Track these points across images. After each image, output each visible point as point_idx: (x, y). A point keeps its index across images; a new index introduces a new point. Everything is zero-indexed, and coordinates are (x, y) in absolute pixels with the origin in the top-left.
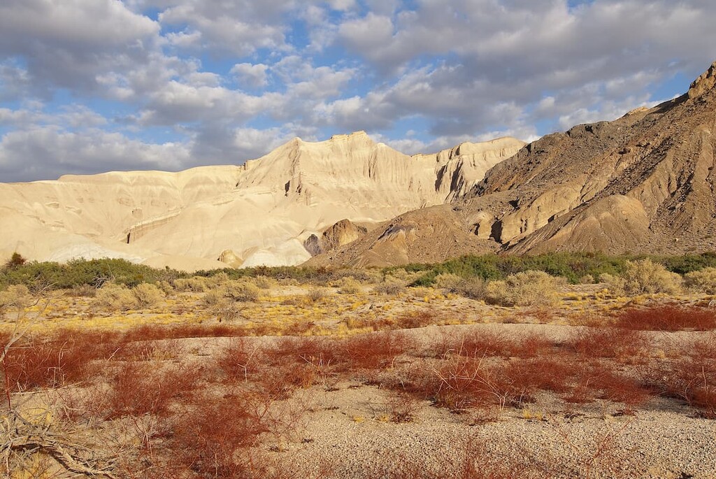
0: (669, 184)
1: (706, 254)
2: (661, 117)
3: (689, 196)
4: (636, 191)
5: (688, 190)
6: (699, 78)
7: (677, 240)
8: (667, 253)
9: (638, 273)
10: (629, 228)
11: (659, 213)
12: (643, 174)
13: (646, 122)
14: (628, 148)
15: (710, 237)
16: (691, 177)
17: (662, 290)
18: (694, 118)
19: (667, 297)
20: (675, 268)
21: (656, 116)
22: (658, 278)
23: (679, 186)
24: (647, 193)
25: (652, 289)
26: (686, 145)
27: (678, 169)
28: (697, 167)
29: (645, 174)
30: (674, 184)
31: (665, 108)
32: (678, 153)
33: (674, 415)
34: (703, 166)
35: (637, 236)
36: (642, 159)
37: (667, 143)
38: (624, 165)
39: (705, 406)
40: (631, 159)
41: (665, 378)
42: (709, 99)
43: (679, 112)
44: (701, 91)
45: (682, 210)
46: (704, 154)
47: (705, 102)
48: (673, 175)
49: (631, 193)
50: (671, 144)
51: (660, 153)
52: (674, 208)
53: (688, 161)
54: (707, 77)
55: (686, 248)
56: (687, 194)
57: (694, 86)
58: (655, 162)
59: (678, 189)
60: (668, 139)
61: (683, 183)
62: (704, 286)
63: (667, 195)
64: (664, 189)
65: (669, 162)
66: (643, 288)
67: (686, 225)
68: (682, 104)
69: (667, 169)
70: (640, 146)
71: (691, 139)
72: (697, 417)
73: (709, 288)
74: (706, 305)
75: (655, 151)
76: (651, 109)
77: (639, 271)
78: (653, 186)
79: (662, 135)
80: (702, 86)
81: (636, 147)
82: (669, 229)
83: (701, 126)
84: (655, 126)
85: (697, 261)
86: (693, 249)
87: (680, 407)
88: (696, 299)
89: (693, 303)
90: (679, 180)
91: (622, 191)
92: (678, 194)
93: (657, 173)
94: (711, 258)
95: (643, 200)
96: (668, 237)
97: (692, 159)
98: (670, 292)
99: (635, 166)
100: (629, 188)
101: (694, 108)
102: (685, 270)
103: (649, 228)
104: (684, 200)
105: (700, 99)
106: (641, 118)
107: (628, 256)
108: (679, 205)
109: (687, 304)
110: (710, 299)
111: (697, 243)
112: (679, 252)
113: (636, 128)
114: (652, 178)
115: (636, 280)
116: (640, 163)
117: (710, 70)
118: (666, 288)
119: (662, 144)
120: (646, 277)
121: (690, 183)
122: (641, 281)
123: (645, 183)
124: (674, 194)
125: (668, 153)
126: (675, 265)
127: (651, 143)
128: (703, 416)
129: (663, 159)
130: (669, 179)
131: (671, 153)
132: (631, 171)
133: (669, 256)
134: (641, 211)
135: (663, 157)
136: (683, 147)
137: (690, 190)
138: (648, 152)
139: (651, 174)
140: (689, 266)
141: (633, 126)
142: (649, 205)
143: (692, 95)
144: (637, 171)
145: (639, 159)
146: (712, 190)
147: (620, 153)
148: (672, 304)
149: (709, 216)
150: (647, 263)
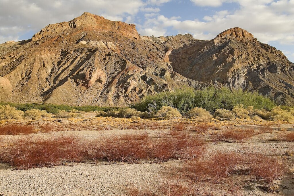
0: (22, 74)
1: (34, 104)
2: (20, 46)
3: (29, 80)
4: (8, 76)
5: (29, 77)
6: (37, 34)
7: (24, 97)
8: (19, 103)
9: (4, 111)
10: (4, 91)
11: (17, 86)
12: (11, 69)
13: (14, 48)
14: (5, 57)
15: (36, 97)
16: (31, 72)
17: (14, 118)
18: (34, 49)
19: (14, 121)
20: (22, 109)
21: (18, 46)
22: (12, 113)
23: (26, 75)
24: (12, 77)
25: (10, 117)
26: (30, 59)
27: (26, 69)
28: (33, 69)
29: (12, 69)
30: (24, 75)
31: (22, 43)
32: (26, 62)
33: (5, 170)
34: (36, 69)
35: (7, 95)
36: (11, 62)
37: (22, 58)
38: (3, 64)
39: (18, 165)
40: (6, 62)
41: (5, 155)
42: (40, 43)
43: (28, 45)
44: (37, 39)
45: (26, 85)
46: (36, 64)
47: (38, 43)
48: (24, 71)
49: (5, 76)
50: (24, 58)
51: (19, 61)
52: (23, 84)
53: (30, 66)
54: (39, 34)
55: (27, 101)
56: (29, 79)
57: (34, 36)
58: (17, 64)
59: (25, 77)
60: (23, 56)
61: (27, 74)
62: (31, 116)
63: (21, 78)
64: (20, 76)
65: (22, 65)
66: (6, 117)
67: (27, 92)
68: (29, 43)
69: (21, 68)
70: (10, 57)
71: (32, 57)
72: (14, 170)
73: (33, 117)
74: (30, 124)
75: (17, 60)
76: (16, 42)
77: (5, 109)
78: (15, 74)
79: (20, 54)
80: (37, 37)
81: (9, 57)
82: (21, 93)
83: (36, 53)
84: (18, 50)
85: (30, 106)
86: (30, 101)
87: (8, 167)
88: (27, 121)
89: (25, 123)
90: (26, 73)
91: (1, 75)
92: (25, 79)
93: (17, 69)
94: (36, 105)
95: (10, 80)
96: (20, 96)
97: (32, 65)
98: (17, 119)
99: (8, 65)
100: (5, 74)
101: (34, 45)
102: (25, 110)
103: (12, 92)
104: (27, 81)
105: (36, 42)
106: (12, 45)
107: (2, 103)
108: (25, 83)
109: (22, 124)
110: (32, 122)
111: (31, 99)
112: (24, 102)
113: (9, 49)
114: (15, 71)
115: (3, 114)
116: (10, 64)
117: (41, 32)
118: (15, 117)
119: (20, 58)
120: (7, 112)
121: (30, 75)
122: (5, 114)
123: (12, 73)
124: (23, 79)
125: (22, 61)
126: (22, 107)
127: (15, 56)
128: (16, 169)
129: (20, 64)
130: (22, 72)
131: (23, 62)
132: (6, 67)
133: (20, 103)
134: (9, 84)
135: (20, 63)
136: (28, 60)
137: (30, 78)
138: (14, 60)
139: (15, 69)
140: (27, 108)
141: (8, 48)
142: (13, 82)
143: (33, 40)
144: (8, 67)
145: (10, 62)
146: (39, 78)
147: (2, 58)
148: (17, 124)
149: (37, 88)
150: (8, 106)
